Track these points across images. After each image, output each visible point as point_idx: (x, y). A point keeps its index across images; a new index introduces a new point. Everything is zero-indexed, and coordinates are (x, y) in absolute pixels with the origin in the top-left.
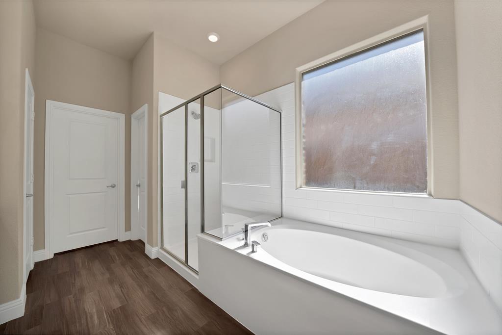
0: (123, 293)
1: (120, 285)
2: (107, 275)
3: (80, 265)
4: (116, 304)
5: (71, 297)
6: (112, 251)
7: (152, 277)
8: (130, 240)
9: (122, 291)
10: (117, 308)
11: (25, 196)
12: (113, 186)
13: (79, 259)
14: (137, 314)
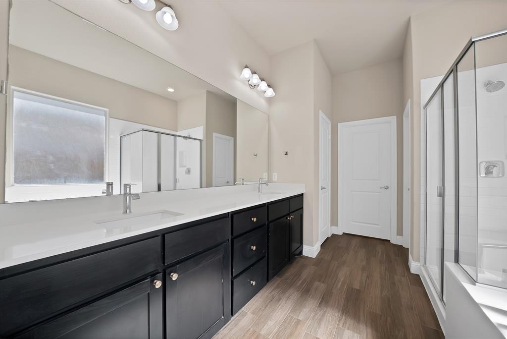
0: (366, 282)
1: (367, 275)
2: (364, 263)
3: (353, 247)
4: (357, 286)
5: (336, 263)
6: (380, 248)
7: (399, 287)
8: (402, 246)
9: (366, 280)
10: (355, 289)
11: (320, 188)
12: (387, 188)
13: (354, 242)
14: (364, 303)
